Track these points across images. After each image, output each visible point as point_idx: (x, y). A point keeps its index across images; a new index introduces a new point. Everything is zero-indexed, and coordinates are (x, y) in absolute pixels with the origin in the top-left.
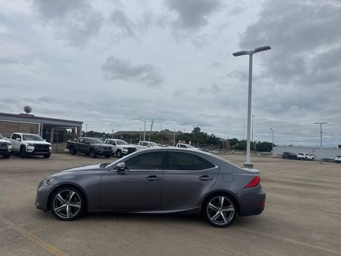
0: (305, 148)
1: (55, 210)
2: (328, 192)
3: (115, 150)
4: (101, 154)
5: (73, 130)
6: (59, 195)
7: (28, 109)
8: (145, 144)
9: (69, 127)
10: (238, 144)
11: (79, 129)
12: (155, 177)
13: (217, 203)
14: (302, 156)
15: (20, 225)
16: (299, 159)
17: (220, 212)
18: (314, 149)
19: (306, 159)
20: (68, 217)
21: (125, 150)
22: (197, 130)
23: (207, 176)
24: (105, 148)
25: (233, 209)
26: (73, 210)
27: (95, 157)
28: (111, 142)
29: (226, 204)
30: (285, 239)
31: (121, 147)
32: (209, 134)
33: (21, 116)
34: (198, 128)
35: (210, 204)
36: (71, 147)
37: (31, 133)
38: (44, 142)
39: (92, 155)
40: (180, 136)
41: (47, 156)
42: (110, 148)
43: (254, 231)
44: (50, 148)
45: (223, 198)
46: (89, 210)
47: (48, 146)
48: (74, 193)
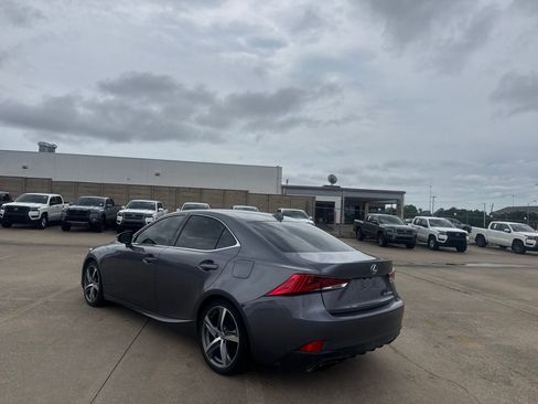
1: (85, 288)
3: (425, 236)
4: (395, 242)
6: (88, 270)
7: (332, 179)
8: (501, 228)
11: (399, 203)
12: (152, 255)
17: (221, 341)
20: (91, 301)
21: (441, 237)
25: (237, 339)
28: (421, 223)
31: (435, 230)
33: (325, 189)
35: (206, 318)
36: (358, 228)
39: (381, 242)
45: (225, 311)
48: (96, 270)
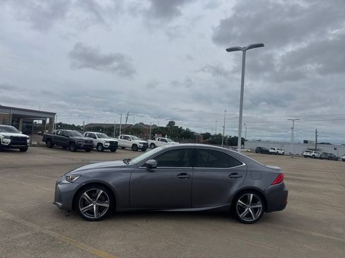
0: (274, 143)
1: (81, 210)
2: (316, 186)
3: (96, 144)
4: (83, 148)
5: (44, 122)
6: (85, 194)
8: (126, 138)
9: (38, 118)
10: (210, 139)
11: (52, 120)
12: (185, 174)
13: (245, 200)
14: (273, 151)
15: (47, 227)
16: (271, 153)
17: (249, 209)
18: (283, 144)
19: (277, 154)
20: (96, 217)
21: (107, 144)
22: (171, 123)
23: (236, 174)
24: (86, 141)
25: (260, 206)
26: (100, 209)
27: (75, 151)
28: (90, 136)
29: (255, 201)
30: (314, 234)
31: (102, 140)
32: (185, 128)
34: (173, 122)
35: (239, 201)
36: (47, 139)
37: (3, 124)
38: (20, 135)
39: (72, 148)
40: (155, 129)
41: (24, 150)
42: (91, 141)
43: (281, 227)
44: (28, 141)
45: (252, 195)
46: (118, 209)
47: (26, 138)
48: (102, 192)
